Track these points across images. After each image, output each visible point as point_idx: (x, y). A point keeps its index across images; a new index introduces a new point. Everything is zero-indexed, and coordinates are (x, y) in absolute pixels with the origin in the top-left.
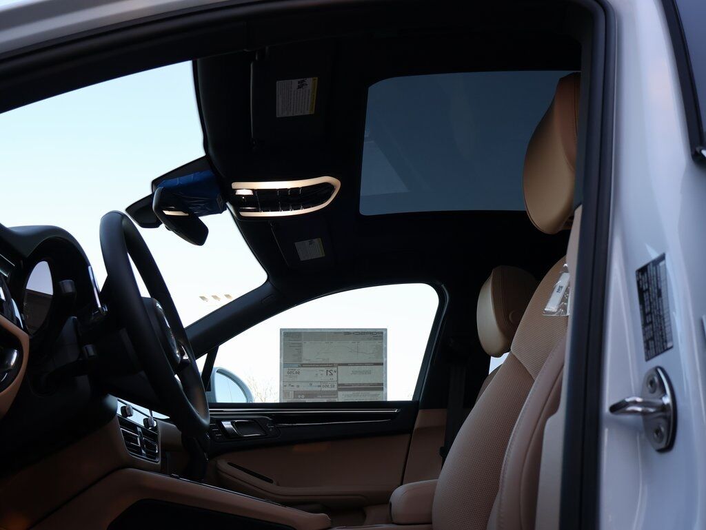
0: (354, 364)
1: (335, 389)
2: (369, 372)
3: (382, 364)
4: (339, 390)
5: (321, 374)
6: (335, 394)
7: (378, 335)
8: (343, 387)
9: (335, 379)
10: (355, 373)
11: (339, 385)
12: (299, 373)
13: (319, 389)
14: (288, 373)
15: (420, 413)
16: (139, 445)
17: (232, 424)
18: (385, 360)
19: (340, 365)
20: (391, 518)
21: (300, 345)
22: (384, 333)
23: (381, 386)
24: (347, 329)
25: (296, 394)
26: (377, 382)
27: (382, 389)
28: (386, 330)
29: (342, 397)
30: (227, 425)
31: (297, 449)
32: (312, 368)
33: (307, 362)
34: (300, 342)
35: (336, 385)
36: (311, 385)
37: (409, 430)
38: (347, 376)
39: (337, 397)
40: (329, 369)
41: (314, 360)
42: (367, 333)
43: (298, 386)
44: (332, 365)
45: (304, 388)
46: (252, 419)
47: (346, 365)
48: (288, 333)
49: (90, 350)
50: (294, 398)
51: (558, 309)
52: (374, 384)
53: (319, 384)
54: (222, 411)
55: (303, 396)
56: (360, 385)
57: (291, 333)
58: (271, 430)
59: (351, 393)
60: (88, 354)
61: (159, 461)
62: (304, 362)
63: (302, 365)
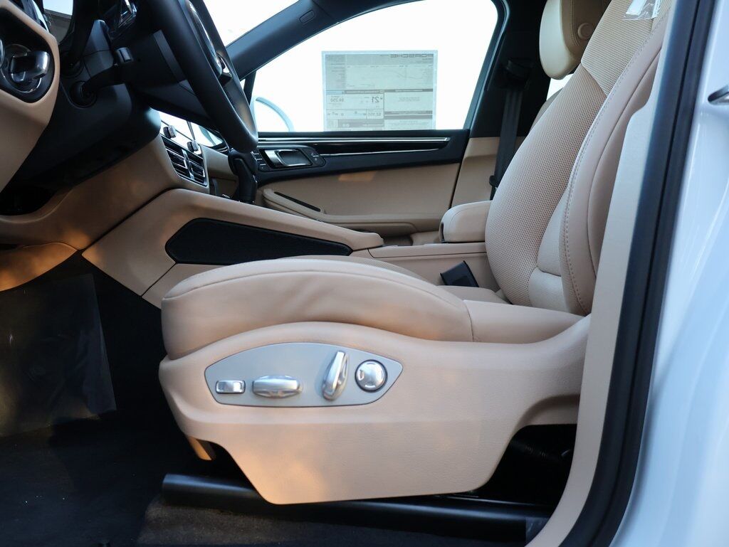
0: (402, 91)
1: (382, 117)
2: (417, 99)
3: (431, 90)
4: (386, 118)
5: (365, 102)
6: (381, 122)
7: (428, 57)
8: (389, 115)
9: (381, 107)
10: (402, 99)
11: (386, 113)
12: (343, 100)
13: (365, 117)
14: (332, 100)
15: (471, 141)
16: (186, 167)
17: (276, 153)
18: (434, 85)
19: (386, 91)
20: (443, 238)
21: (344, 70)
22: (435, 55)
23: (428, 115)
24: (394, 51)
25: (340, 123)
26: (426, 110)
27: (431, 117)
28: (437, 51)
29: (389, 126)
30: (271, 154)
31: (343, 178)
32: (357, 95)
33: (351, 88)
34: (343, 66)
35: (382, 113)
36: (356, 113)
37: (458, 159)
38: (394, 103)
39: (384, 126)
40: (375, 96)
41: (359, 87)
42: (417, 55)
43: (342, 114)
44: (378, 92)
45: (350, 116)
46: (297, 149)
47: (393, 91)
48: (329, 56)
49: (125, 53)
50: (339, 127)
51: (642, 12)
52: (422, 112)
53: (364, 112)
54: (265, 141)
55: (348, 125)
56: (408, 112)
57: (333, 56)
58: (316, 159)
59: (398, 121)
60: (124, 59)
61: (207, 184)
62: (348, 88)
63: (346, 92)
